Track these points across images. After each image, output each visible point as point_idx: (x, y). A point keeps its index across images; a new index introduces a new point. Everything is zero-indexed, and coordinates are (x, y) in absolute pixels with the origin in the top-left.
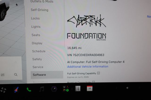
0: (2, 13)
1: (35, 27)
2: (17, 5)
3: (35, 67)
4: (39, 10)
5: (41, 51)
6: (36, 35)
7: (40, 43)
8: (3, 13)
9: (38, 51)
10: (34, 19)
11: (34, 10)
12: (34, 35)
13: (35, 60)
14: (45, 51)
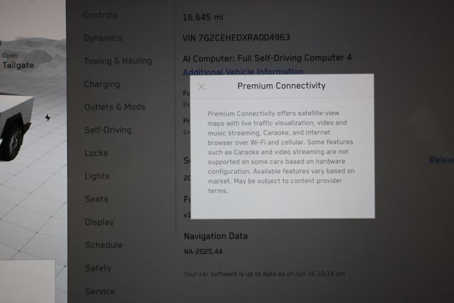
0: (12, 141)
1: (94, 177)
2: (48, 118)
3: (93, 292)
4: (108, 130)
5: (109, 245)
6: (98, 200)
7: (107, 223)
8: (14, 140)
9: (102, 246)
10: (93, 154)
11: (92, 131)
12: (93, 200)
13: (93, 269)
14: (120, 246)
